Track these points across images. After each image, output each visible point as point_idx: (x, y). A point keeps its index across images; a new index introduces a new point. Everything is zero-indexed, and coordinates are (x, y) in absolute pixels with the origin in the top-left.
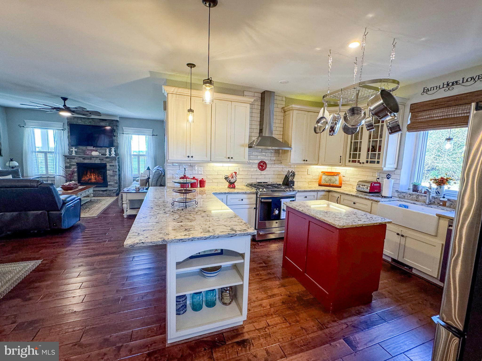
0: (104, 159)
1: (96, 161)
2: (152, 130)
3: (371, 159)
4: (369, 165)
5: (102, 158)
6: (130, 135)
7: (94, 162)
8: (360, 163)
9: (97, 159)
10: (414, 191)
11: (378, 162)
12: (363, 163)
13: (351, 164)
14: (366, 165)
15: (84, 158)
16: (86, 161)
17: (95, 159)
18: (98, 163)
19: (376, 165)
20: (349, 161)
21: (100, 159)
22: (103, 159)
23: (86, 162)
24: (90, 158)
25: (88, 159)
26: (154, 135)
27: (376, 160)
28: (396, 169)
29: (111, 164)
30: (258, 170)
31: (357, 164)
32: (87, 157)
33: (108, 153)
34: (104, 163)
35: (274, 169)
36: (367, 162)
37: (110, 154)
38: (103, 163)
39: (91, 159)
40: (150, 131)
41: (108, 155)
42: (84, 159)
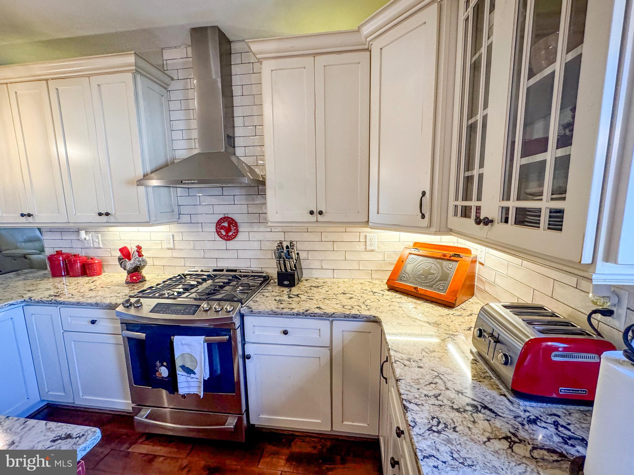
4: (512, 233)
13: (458, 223)
14: (500, 231)
19: (543, 238)
20: (456, 211)
30: (218, 238)
31: (472, 226)
35: (259, 236)
36: (505, 216)
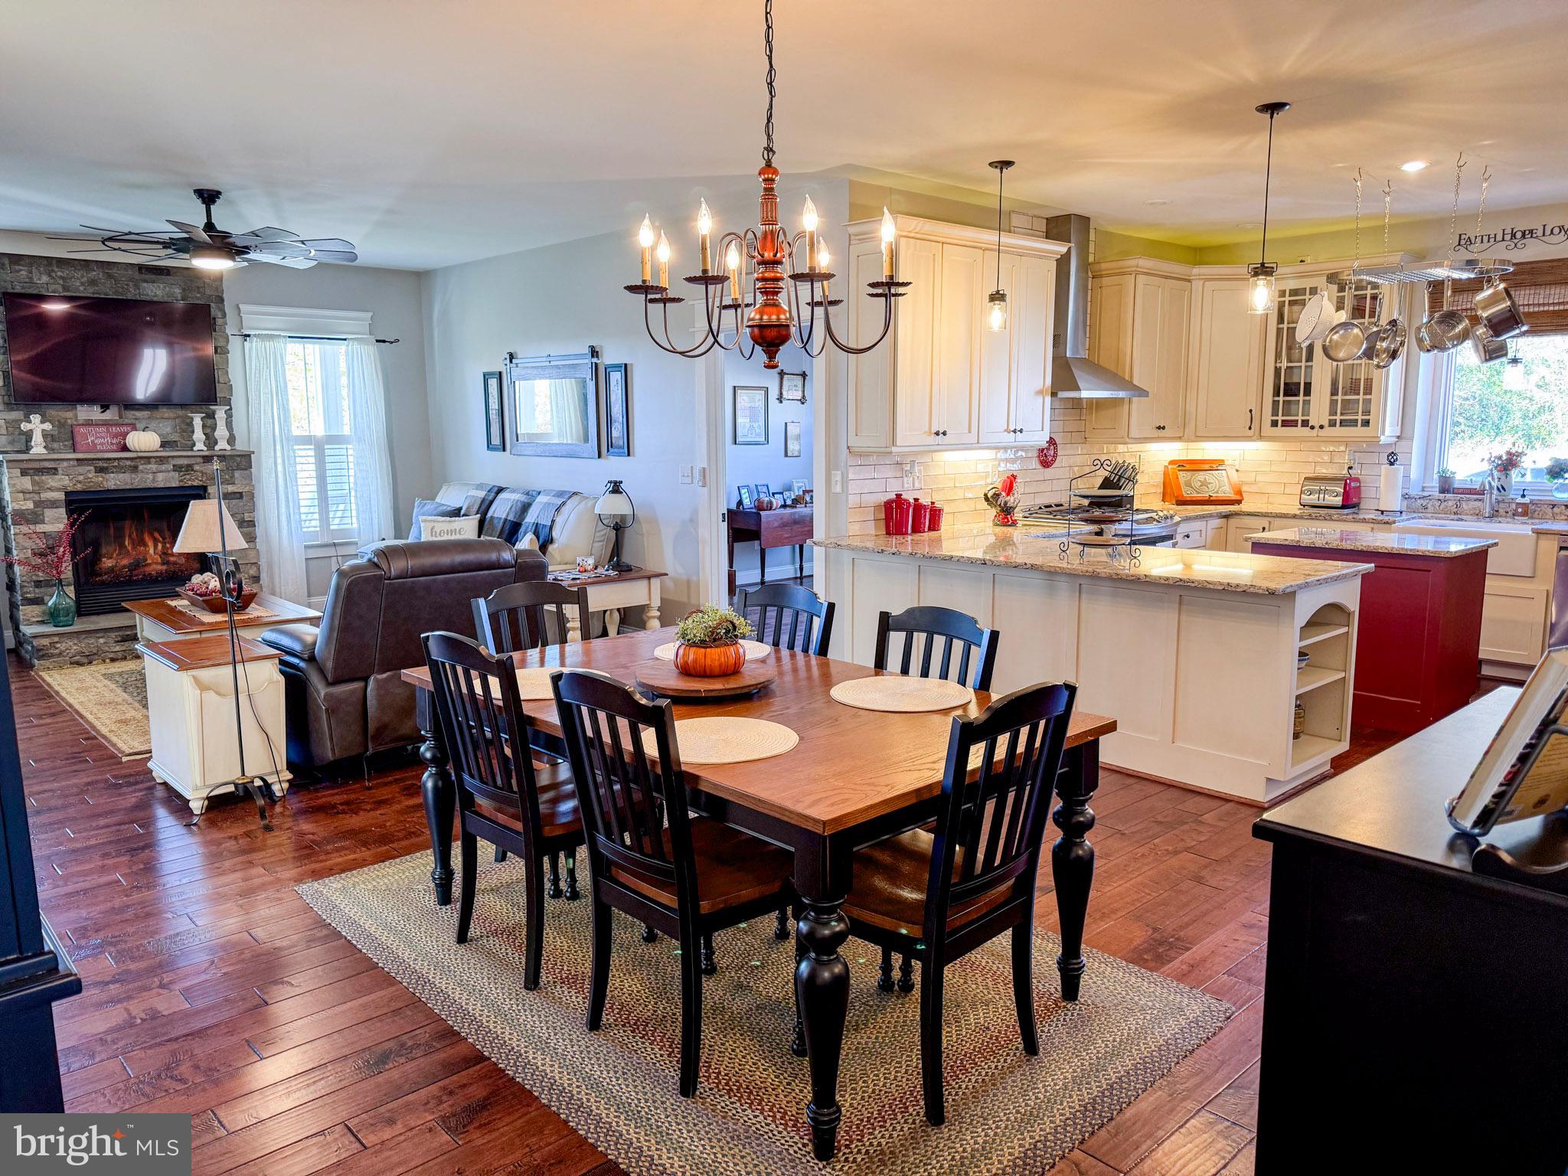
0: (197, 467)
1: (160, 476)
2: (370, 314)
3: (1342, 414)
4: (1338, 431)
5: (185, 462)
6: (279, 344)
7: (149, 484)
8: (1312, 428)
9: (163, 467)
10: (1443, 491)
11: (1366, 423)
12: (1321, 427)
13: (1280, 431)
14: (1328, 431)
15: (101, 464)
16: (114, 481)
17: (153, 467)
18: (168, 485)
19: (1359, 431)
20: (1274, 424)
21: (177, 468)
22: (189, 468)
23: (113, 487)
24: (128, 463)
25: (121, 469)
26: (384, 341)
27: (1360, 417)
28: (1398, 437)
29: (231, 488)
30: (1039, 466)
31: (1300, 431)
32: (115, 459)
33: (199, 435)
34: (195, 483)
35: (1069, 461)
36: (1332, 424)
37: (211, 441)
38: (190, 483)
39: (135, 469)
40: (356, 321)
41: (200, 446)
42: (101, 470)
